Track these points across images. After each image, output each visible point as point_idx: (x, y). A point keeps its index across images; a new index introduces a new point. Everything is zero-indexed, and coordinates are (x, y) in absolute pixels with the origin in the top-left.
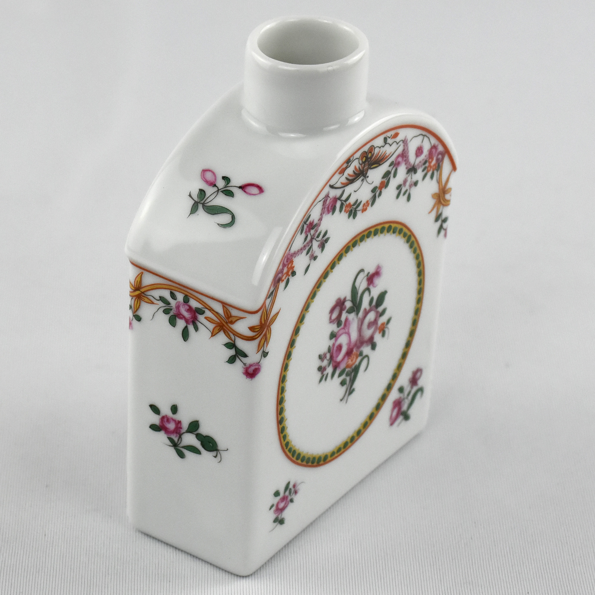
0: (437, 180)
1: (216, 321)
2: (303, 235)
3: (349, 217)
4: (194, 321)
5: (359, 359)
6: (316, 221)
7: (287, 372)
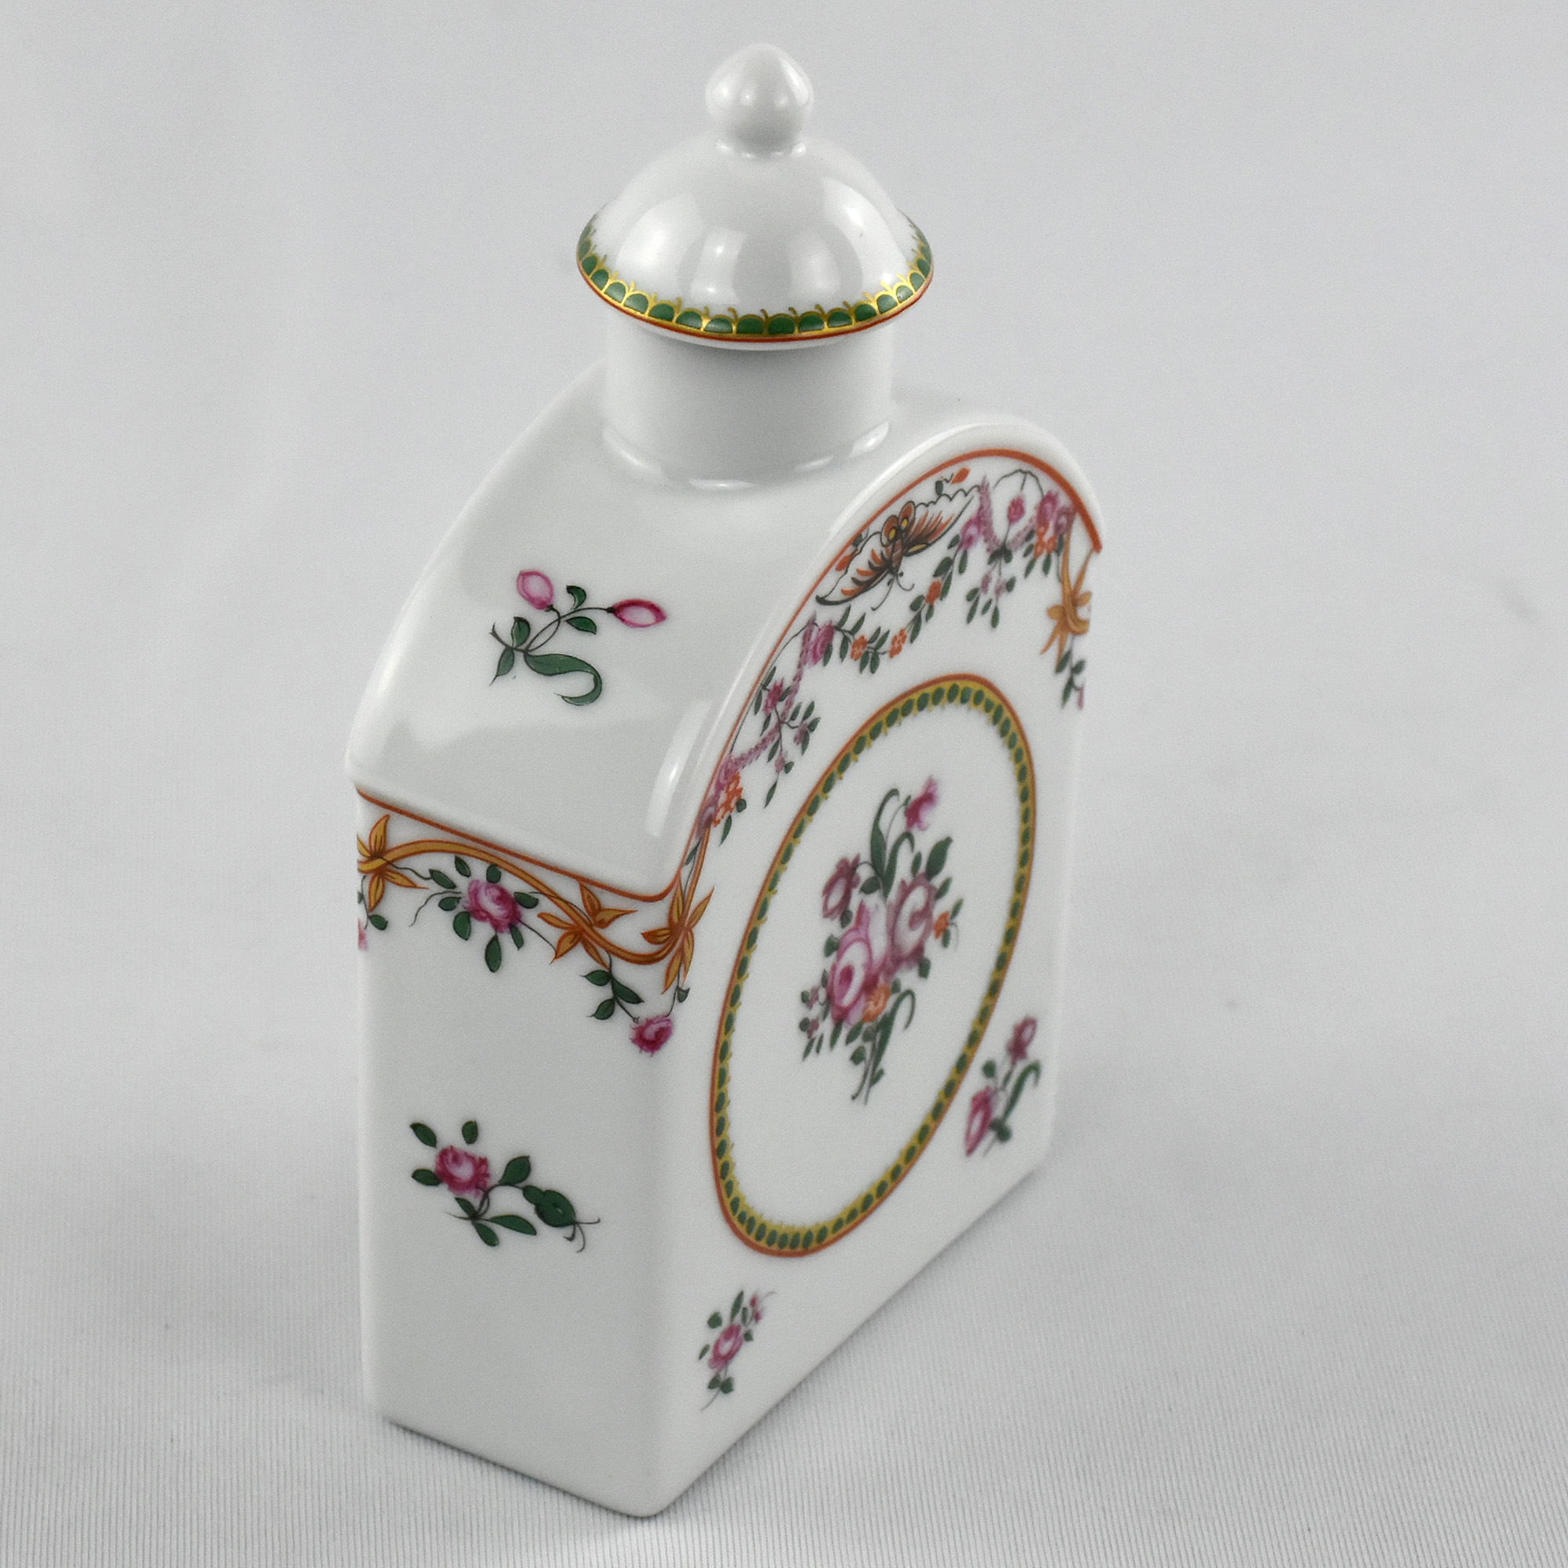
0: (1058, 575)
1: (566, 923)
2: (761, 717)
3: (862, 669)
4: (512, 924)
5: (893, 999)
6: (788, 683)
7: (731, 1034)
